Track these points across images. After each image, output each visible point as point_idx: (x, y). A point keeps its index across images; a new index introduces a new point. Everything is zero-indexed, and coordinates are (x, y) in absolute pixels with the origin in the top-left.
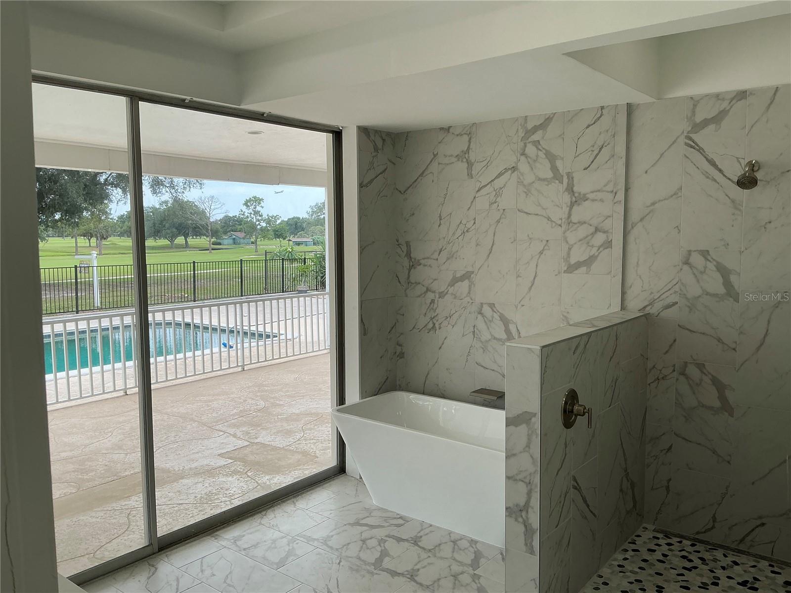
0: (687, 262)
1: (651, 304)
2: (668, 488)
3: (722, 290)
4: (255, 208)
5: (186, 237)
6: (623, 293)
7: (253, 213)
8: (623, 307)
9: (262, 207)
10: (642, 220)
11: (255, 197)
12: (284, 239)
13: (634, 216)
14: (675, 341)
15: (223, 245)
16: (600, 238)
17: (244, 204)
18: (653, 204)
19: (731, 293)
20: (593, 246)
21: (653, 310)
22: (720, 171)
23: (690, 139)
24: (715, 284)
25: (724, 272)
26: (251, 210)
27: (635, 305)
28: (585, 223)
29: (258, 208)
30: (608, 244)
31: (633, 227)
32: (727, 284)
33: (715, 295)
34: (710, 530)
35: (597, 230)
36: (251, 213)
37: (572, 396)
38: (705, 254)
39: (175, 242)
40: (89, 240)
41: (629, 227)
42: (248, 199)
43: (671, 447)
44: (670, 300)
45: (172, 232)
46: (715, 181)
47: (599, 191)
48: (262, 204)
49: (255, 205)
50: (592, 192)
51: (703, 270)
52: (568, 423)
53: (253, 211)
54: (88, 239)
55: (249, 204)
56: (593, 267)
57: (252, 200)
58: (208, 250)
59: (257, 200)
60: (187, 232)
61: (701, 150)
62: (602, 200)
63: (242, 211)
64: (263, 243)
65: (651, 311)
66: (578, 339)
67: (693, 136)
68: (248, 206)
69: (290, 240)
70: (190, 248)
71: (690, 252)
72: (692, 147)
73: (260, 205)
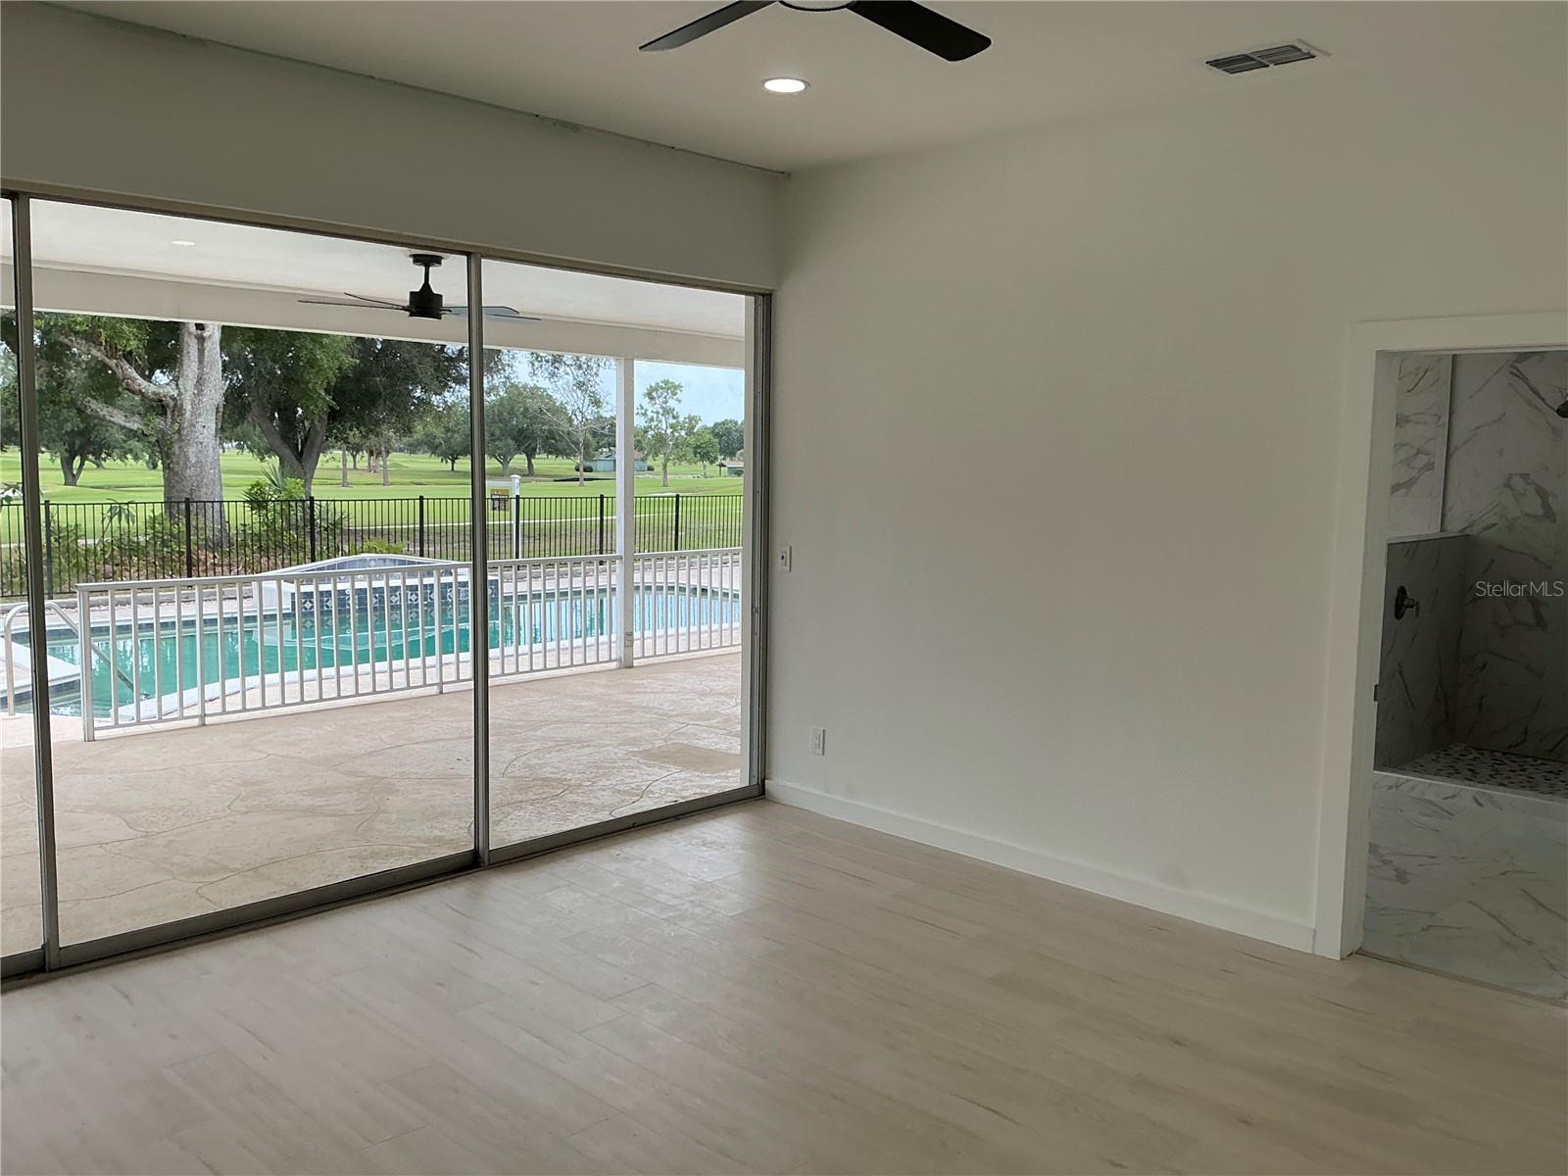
0: (1507, 485)
1: (1471, 525)
2: (1480, 705)
3: (1541, 512)
4: (666, 402)
5: (530, 455)
6: (1443, 515)
7: (661, 411)
8: (1442, 530)
9: (679, 401)
10: (1465, 443)
11: (666, 382)
12: (712, 462)
13: (1457, 439)
14: (1493, 561)
15: (596, 471)
16: (1422, 460)
17: (645, 395)
18: (1477, 428)
19: (1549, 514)
20: (1413, 468)
21: (1474, 531)
22: (1543, 399)
23: (1515, 368)
24: (1534, 506)
25: (1542, 493)
26: (657, 406)
27: (1455, 527)
28: (1407, 444)
29: (672, 403)
30: (1430, 466)
31: (1455, 451)
32: (1546, 506)
33: (1536, 517)
34: (1521, 743)
35: (1419, 452)
36: (657, 413)
37: (1402, 591)
38: (1525, 477)
39: (510, 465)
40: (354, 457)
41: (1452, 449)
42: (653, 385)
43: (1485, 665)
44: (1489, 522)
45: (506, 445)
46: (1537, 408)
47: (1422, 413)
48: (679, 395)
49: (665, 397)
50: (1416, 414)
51: (1522, 492)
52: (1399, 615)
53: (662, 407)
54: (352, 454)
55: (654, 394)
56: (1413, 489)
57: (662, 388)
58: (578, 480)
59: (668, 389)
60: (533, 445)
61: (1525, 379)
62: (1425, 423)
63: (642, 408)
64: (678, 468)
65: (1471, 533)
66: (1415, 544)
67: (1518, 365)
68: (652, 398)
69: (722, 465)
70: (537, 476)
71: (1511, 476)
72: (1517, 376)
73: (675, 397)
